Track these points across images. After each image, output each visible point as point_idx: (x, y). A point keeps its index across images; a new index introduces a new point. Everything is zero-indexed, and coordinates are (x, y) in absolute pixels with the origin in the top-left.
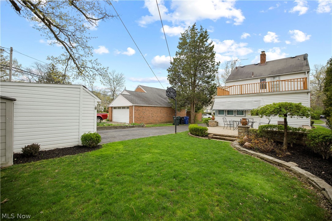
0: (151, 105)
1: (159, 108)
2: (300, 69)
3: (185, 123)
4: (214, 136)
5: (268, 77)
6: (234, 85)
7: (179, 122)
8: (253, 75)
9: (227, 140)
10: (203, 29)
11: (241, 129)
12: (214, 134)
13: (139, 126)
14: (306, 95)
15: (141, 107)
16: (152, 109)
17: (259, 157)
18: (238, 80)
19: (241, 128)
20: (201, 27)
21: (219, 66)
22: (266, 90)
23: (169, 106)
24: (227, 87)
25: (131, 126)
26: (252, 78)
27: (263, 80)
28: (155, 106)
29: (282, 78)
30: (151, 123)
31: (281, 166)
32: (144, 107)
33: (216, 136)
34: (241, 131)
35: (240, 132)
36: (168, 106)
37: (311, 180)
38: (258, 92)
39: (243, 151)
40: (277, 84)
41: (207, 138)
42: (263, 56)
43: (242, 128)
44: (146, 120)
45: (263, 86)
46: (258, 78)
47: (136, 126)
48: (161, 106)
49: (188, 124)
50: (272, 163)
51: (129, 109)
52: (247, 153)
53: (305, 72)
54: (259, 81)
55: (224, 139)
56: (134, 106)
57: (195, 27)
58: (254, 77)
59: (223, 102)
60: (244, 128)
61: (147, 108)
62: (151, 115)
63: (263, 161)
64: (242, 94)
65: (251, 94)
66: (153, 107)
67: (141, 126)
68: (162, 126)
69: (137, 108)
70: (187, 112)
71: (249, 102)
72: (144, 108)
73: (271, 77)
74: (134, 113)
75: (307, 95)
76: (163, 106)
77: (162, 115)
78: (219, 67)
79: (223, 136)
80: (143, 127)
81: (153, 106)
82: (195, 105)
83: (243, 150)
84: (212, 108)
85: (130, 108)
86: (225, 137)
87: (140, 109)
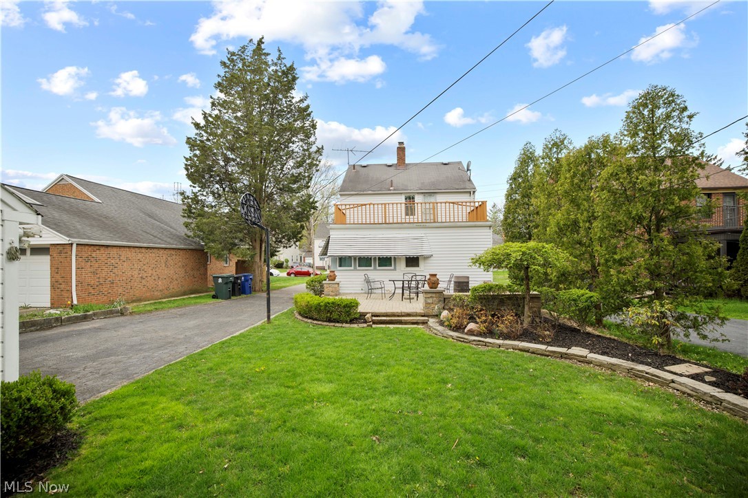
0: (138, 242)
1: (162, 251)
2: (462, 186)
3: (244, 292)
4: (374, 318)
5: (418, 193)
6: (371, 204)
7: (231, 289)
8: (392, 186)
9: (406, 323)
10: (283, 59)
11: (431, 297)
12: (372, 313)
13: (109, 314)
14: (487, 230)
15: (102, 249)
16: (140, 256)
17: (516, 350)
18: (365, 192)
19: (430, 295)
20: (278, 53)
21: (321, 155)
22: (412, 217)
23: (191, 247)
24: (348, 207)
25: (77, 318)
26: (392, 192)
27: (410, 199)
28: (151, 245)
29: (440, 198)
30: (139, 300)
31: (566, 358)
32: (115, 250)
33: (377, 316)
34: (430, 301)
35: (430, 303)
36: (187, 247)
37: (639, 371)
38: (403, 221)
39: (474, 343)
40: (430, 208)
41: (365, 325)
42: (401, 150)
43: (434, 295)
44: (120, 290)
45: (410, 211)
46: (401, 193)
47: (94, 314)
48: (168, 246)
49: (250, 293)
50: (548, 356)
51: (48, 257)
52: (486, 344)
53: (470, 192)
54: (402, 199)
55: (400, 322)
56: (74, 246)
57: (263, 46)
58: (394, 190)
59: (350, 239)
60: (438, 295)
61: (125, 254)
62: (136, 272)
63: (529, 354)
64: (386, 223)
65: (395, 225)
66: (143, 250)
67: (117, 312)
68: (186, 306)
69: (87, 252)
70: (237, 263)
71: (403, 239)
72: (114, 252)
73: (422, 193)
74: (77, 268)
75: (489, 231)
76: (174, 246)
77: (172, 272)
78: (320, 157)
79: (393, 315)
80: (122, 314)
81: (145, 245)
82: (263, 245)
83: (474, 341)
84: (327, 252)
85: (53, 251)
86: (398, 316)
87: (98, 254)
